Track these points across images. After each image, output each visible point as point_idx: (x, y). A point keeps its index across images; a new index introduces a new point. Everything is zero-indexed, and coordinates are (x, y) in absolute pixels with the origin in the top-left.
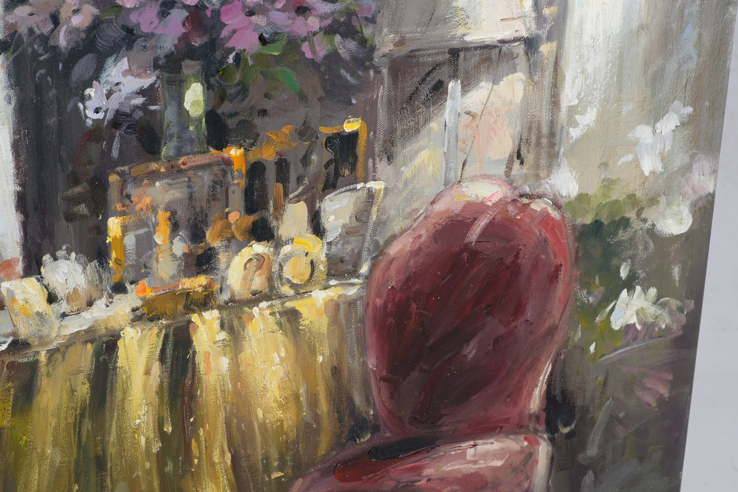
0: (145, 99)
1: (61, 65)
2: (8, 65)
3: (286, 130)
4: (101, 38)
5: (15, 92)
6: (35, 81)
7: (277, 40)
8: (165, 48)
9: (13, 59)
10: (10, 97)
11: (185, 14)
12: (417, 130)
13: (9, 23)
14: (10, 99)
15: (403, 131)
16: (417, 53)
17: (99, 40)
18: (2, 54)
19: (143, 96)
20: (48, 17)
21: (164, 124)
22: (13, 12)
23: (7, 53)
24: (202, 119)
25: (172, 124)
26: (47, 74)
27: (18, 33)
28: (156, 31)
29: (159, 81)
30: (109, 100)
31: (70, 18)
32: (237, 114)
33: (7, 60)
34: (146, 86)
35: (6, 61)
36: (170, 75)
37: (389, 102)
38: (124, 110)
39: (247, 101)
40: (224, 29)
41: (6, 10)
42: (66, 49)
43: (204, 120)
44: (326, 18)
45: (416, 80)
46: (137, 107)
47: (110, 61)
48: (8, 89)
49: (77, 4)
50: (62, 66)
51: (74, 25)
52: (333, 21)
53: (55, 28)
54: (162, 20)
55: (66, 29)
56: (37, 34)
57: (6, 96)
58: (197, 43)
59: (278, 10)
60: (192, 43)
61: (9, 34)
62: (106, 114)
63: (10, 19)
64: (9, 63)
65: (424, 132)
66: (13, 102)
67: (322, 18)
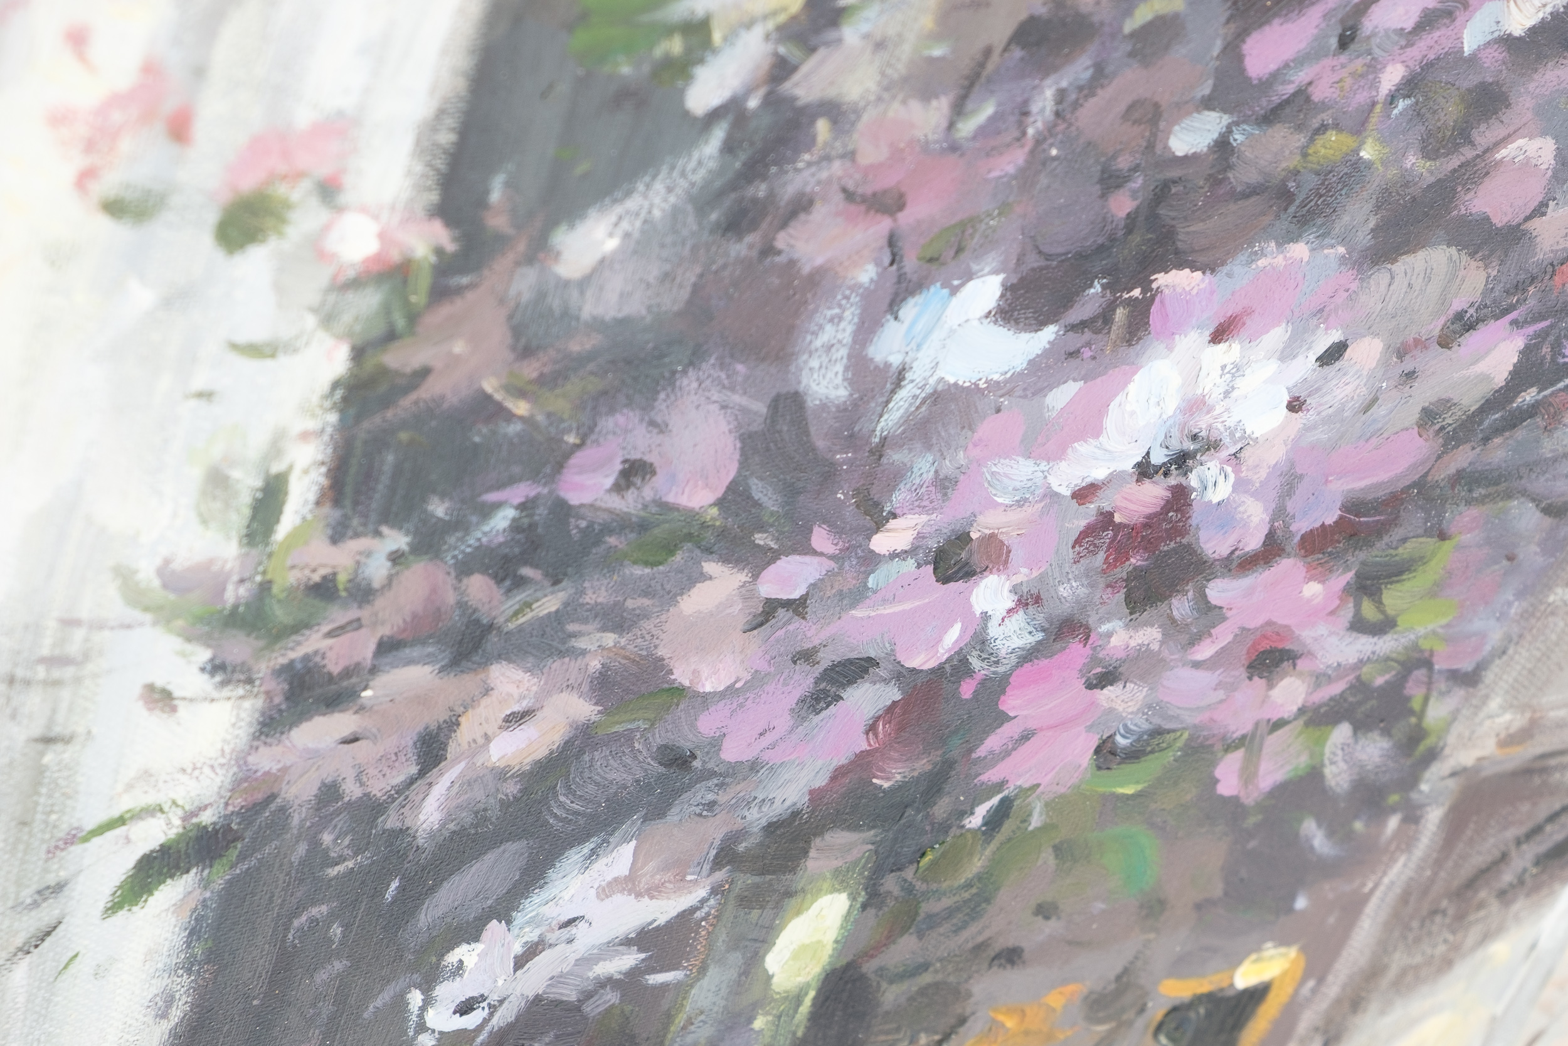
0: (643, 956)
1: (395, 885)
2: (205, 900)
3: (1056, 1000)
4: (570, 791)
5: (195, 981)
6: (284, 941)
7: (1152, 752)
8: (778, 802)
9: (230, 883)
10: (173, 997)
11: (893, 694)
12: (1447, 964)
13: (256, 772)
14: (170, 1000)
15: (1404, 972)
16: (1553, 762)
17: (562, 798)
18: (194, 870)
19: (640, 950)
20: (411, 743)
21: (677, 1021)
22: (284, 737)
23: (211, 866)
24: (806, 994)
25: (702, 1017)
26: (332, 916)
27: (279, 800)
28: (766, 756)
29: (712, 902)
30: (519, 972)
31: (488, 738)
32: (924, 967)
33: (205, 888)
34: (662, 920)
35: (198, 891)
36: (757, 879)
37: (1404, 898)
38: (558, 997)
39: (973, 929)
40: (998, 731)
41: (261, 733)
42: (432, 835)
43: (812, 994)
44: (1330, 679)
45: (1511, 833)
46: (607, 982)
47: (574, 856)
48: (173, 971)
49: (532, 694)
50: (397, 888)
51: (494, 759)
52: (1352, 687)
53: (422, 773)
54: (804, 719)
55: (458, 777)
56: (346, 799)
57: (156, 995)
58: (888, 779)
59: (1197, 665)
60: (875, 781)
61: (242, 807)
62: (491, 1014)
63: (266, 760)
64: (208, 894)
65: (1462, 969)
66: (176, 1014)
67: (1320, 679)
